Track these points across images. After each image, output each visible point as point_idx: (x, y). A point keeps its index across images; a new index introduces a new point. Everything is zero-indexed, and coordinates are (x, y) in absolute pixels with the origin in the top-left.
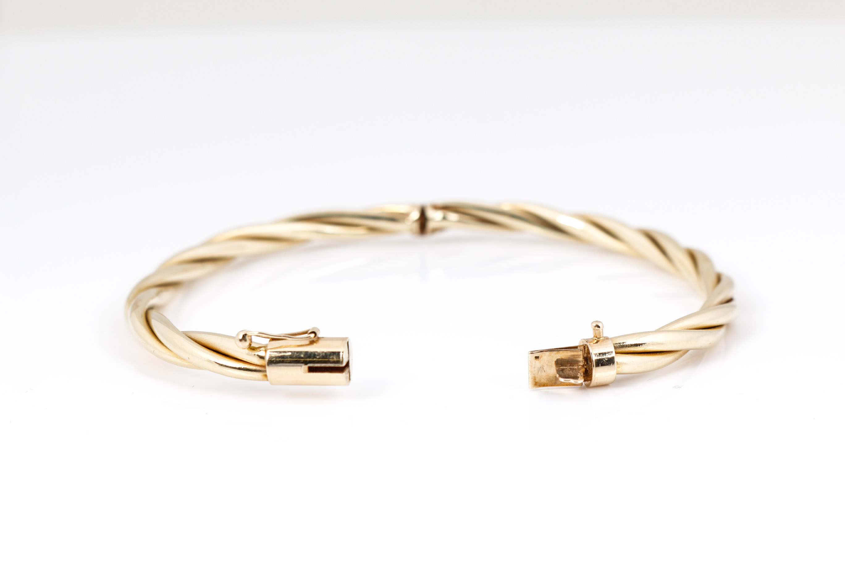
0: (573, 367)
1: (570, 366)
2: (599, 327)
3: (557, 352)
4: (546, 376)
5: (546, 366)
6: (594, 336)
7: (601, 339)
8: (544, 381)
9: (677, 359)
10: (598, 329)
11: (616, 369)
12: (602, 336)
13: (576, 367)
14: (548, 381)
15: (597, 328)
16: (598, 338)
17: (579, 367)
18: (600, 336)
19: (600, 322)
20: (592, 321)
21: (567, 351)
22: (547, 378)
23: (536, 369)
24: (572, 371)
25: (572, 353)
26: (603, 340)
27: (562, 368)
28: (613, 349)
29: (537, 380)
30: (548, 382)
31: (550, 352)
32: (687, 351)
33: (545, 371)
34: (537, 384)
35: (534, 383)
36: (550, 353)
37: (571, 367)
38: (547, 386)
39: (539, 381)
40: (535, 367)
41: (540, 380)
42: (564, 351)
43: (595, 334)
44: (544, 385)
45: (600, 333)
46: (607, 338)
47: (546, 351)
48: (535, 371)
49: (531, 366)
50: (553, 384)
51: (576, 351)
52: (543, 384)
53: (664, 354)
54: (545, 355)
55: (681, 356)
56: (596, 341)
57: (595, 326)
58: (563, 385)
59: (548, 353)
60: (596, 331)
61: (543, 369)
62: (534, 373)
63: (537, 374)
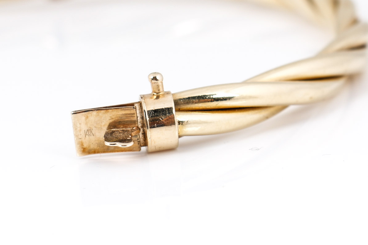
0: (126, 129)
1: (123, 127)
2: (157, 80)
3: (105, 111)
4: (96, 140)
5: (94, 128)
6: (153, 92)
7: (160, 93)
8: (93, 146)
9: (267, 118)
10: (156, 82)
11: (177, 129)
12: (161, 90)
13: (129, 129)
14: (99, 146)
15: (154, 81)
16: (157, 93)
17: (134, 128)
18: (159, 90)
19: (158, 73)
20: (150, 74)
21: (117, 109)
22: (97, 143)
23: (82, 133)
24: (124, 134)
25: (124, 112)
26: (163, 95)
27: (112, 131)
28: (172, 105)
29: (85, 146)
30: (98, 148)
31: (97, 111)
32: (284, 107)
33: (94, 134)
34: (86, 151)
35: (82, 149)
36: (97, 113)
37: (124, 129)
38: (98, 152)
39: (87, 147)
40: (80, 130)
41: (89, 146)
42: (113, 110)
43: (153, 89)
44: (95, 152)
45: (158, 86)
46: (168, 93)
47: (92, 110)
48: (81, 135)
49: (76, 129)
50: (105, 150)
51: (127, 110)
52: (93, 150)
53: (247, 111)
54: (92, 115)
55: (273, 114)
56: (155, 97)
57: (152, 79)
58: (118, 151)
59: (95, 113)
60: (153, 84)
61: (91, 132)
62: (81, 138)
63: (85, 139)
